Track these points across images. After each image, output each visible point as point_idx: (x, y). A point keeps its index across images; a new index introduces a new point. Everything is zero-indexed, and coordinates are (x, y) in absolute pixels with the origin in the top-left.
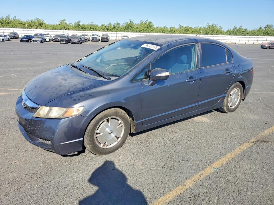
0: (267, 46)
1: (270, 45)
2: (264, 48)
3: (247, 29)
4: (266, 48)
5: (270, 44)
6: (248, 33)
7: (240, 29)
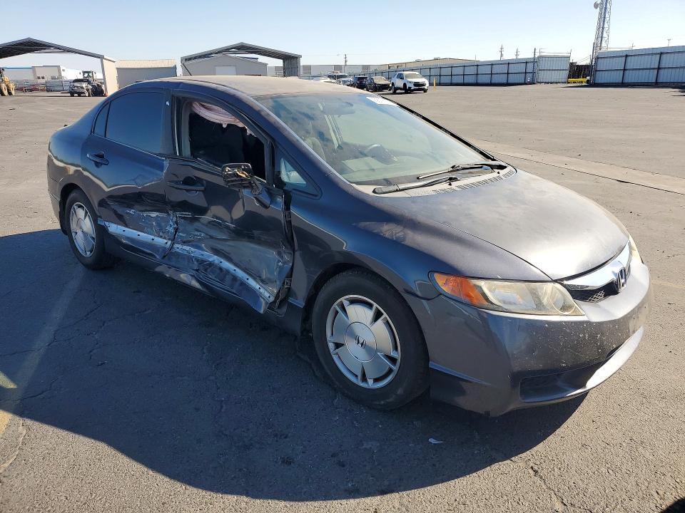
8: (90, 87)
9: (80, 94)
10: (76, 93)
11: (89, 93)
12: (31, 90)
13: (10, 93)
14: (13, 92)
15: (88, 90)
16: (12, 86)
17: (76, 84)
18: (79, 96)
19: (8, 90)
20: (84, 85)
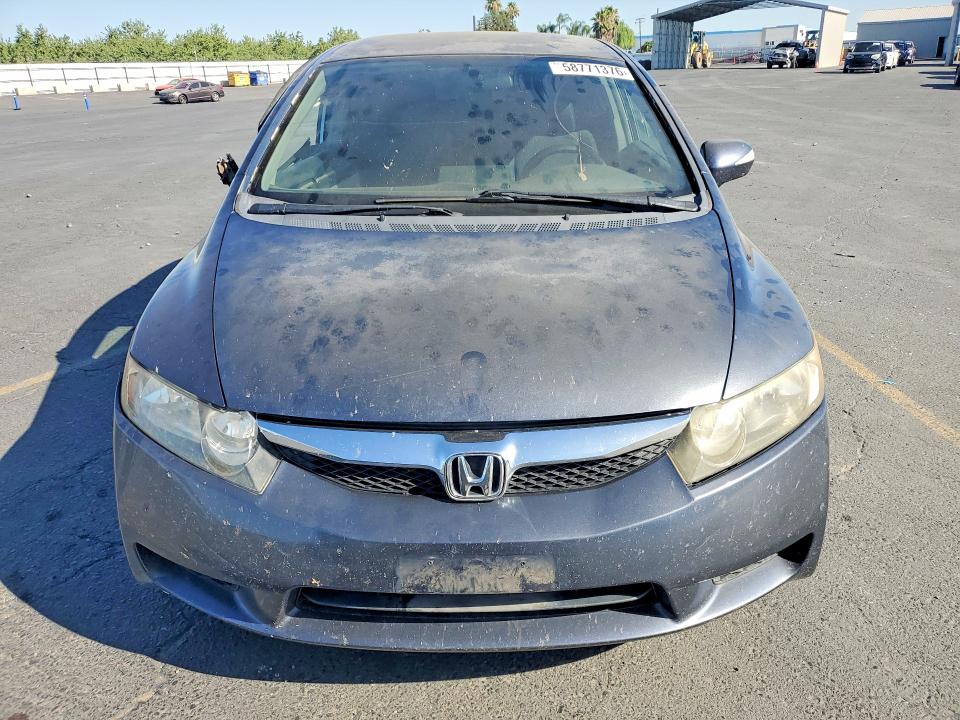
0: (177, 94)
1: (186, 91)
2: (171, 100)
3: (68, 38)
4: (179, 103)
5: (184, 86)
6: (78, 54)
7: (40, 37)
8: (796, 54)
9: (781, 65)
10: (776, 63)
11: (792, 64)
12: (745, 61)
13: (704, 66)
14: (709, 64)
15: (791, 59)
16: (710, 56)
17: (778, 51)
18: (781, 67)
19: (704, 61)
20: (789, 51)
